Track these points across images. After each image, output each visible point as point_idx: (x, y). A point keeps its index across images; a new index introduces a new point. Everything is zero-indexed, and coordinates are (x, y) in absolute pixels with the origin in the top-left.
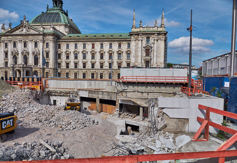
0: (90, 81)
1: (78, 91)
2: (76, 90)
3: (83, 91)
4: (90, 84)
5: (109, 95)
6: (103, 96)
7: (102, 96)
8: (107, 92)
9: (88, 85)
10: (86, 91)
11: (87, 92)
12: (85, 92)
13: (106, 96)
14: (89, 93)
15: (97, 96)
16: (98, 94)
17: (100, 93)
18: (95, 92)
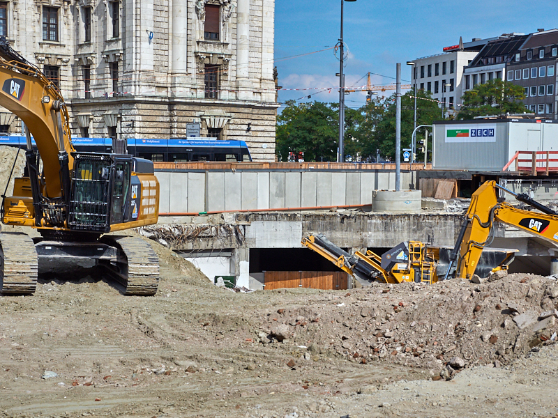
0: (281, 175)
1: (245, 223)
2: (229, 220)
3: (273, 223)
4: (280, 188)
5: (420, 228)
6: (391, 235)
7: (381, 235)
8: (409, 216)
9: (273, 191)
10: (293, 218)
11: (297, 225)
13: (405, 234)
14: (310, 229)
15: (354, 237)
16: (363, 230)
17: (370, 223)
18: (342, 222)
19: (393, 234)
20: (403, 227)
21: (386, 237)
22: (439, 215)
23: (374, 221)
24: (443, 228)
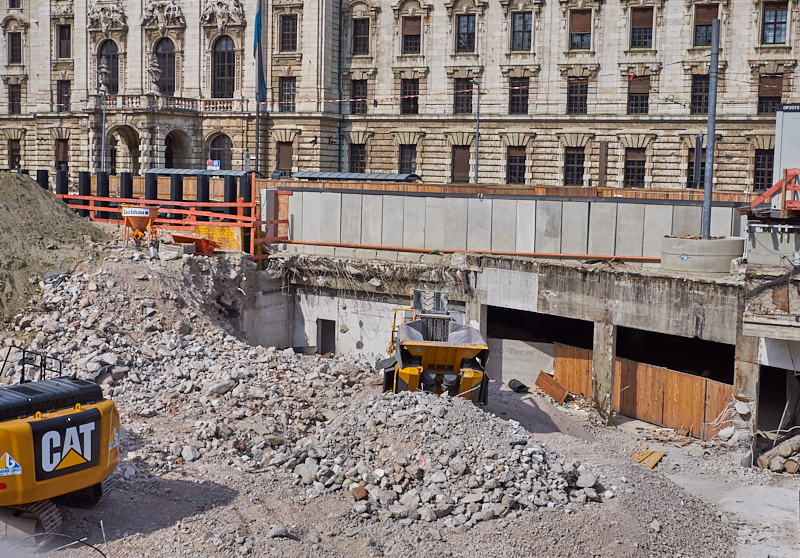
0: (555, 205)
3: (506, 272)
4: (551, 223)
5: (684, 302)
6: (645, 308)
7: (631, 308)
8: (670, 280)
9: (542, 227)
10: (528, 267)
11: (534, 278)
12: (518, 276)
13: (664, 309)
14: (547, 286)
15: (598, 305)
16: (608, 296)
17: (618, 286)
18: (584, 280)
19: (647, 307)
20: (661, 298)
21: (638, 311)
22: (714, 283)
23: (623, 283)
24: (720, 308)
